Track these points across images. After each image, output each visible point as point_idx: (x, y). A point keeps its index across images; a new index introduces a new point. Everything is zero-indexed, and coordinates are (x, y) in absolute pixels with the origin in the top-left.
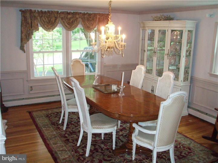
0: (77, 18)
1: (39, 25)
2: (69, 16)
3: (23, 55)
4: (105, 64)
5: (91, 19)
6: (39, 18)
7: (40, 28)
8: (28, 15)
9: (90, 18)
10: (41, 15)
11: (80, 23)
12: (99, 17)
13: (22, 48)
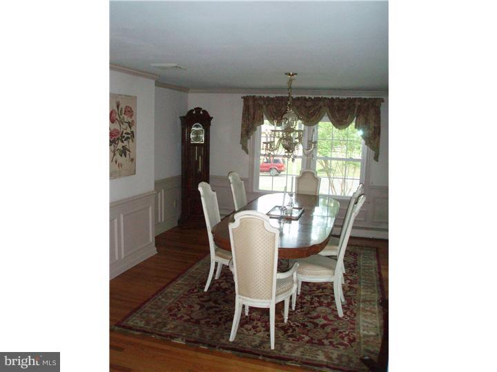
0: (321, 108)
1: (264, 116)
2: (308, 104)
3: (247, 157)
4: (372, 183)
5: (345, 108)
6: (265, 107)
7: (266, 121)
8: (251, 103)
9: (343, 106)
10: (267, 103)
11: (326, 114)
12: (359, 103)
13: (245, 148)
